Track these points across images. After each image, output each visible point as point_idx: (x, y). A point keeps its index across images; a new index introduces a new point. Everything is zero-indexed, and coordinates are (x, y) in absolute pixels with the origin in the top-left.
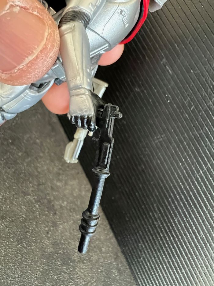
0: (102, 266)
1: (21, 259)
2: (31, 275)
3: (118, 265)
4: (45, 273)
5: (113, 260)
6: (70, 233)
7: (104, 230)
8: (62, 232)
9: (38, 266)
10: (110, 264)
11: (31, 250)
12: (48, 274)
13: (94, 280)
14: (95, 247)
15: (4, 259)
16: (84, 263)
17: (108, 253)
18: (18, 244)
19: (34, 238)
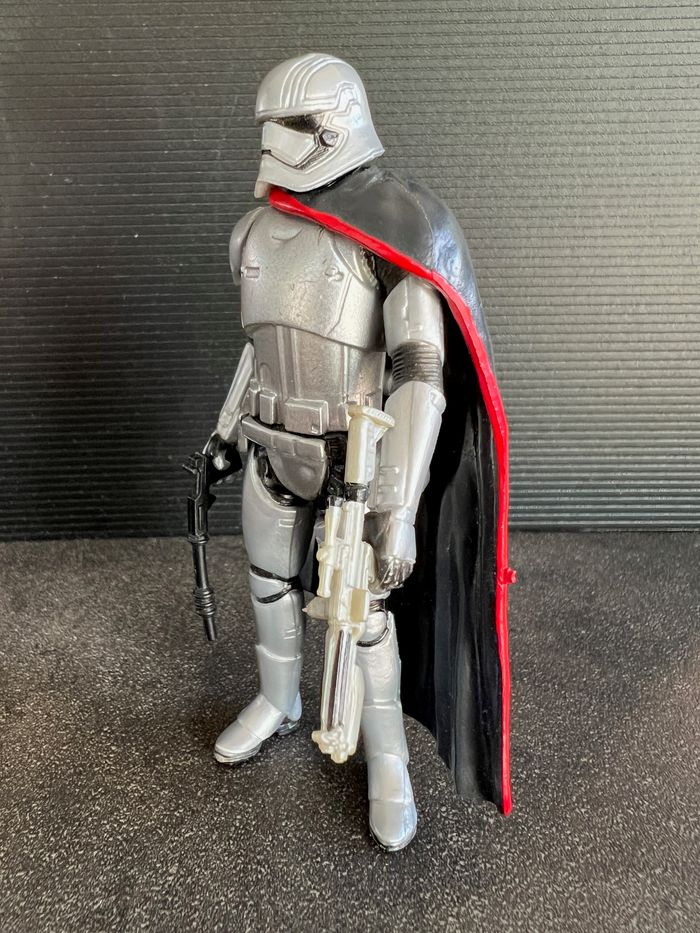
0: (612, 572)
1: (554, 684)
2: (593, 680)
3: (619, 547)
4: (596, 656)
5: (607, 551)
6: (525, 596)
7: (535, 543)
8: (520, 609)
9: (578, 665)
10: (613, 558)
11: (540, 663)
12: (600, 655)
13: (637, 591)
14: (568, 569)
15: (546, 708)
16: (596, 596)
17: (589, 554)
18: (522, 680)
19: (517, 654)
